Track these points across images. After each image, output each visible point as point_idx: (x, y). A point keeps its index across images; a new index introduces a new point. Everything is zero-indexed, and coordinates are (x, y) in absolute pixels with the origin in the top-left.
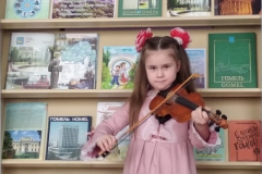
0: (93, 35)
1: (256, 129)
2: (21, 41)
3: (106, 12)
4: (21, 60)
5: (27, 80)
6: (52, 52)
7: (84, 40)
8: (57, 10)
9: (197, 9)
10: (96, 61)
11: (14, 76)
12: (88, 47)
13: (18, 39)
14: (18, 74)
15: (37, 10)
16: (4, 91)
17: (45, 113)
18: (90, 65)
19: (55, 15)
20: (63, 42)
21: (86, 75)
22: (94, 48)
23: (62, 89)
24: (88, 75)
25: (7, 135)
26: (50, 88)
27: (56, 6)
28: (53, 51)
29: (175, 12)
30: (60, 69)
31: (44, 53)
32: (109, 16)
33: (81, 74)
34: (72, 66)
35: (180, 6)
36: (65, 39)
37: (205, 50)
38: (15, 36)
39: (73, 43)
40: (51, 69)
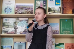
0: (27, 19)
1: (73, 46)
2: (6, 20)
3: (31, 12)
4: (6, 26)
5: (8, 31)
7: (24, 20)
8: (17, 11)
9: (57, 12)
11: (4, 30)
12: (25, 22)
13: (5, 19)
14: (5, 29)
15: (11, 11)
16: (1, 35)
17: (13, 41)
18: (26, 27)
19: (16, 13)
20: (18, 21)
21: (25, 30)
22: (27, 22)
23: (18, 34)
25: (2, 47)
26: (14, 34)
27: (16, 10)
28: (15, 23)
29: (50, 13)
30: (17, 28)
31: (13, 24)
32: (32, 14)
33: (23, 30)
34: (21, 28)
35: (52, 11)
37: (59, 23)
38: (4, 19)
39: (21, 21)
40: (15, 28)
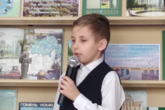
0: (59, 31)
3: (71, 11)
6: (22, 45)
7: (51, 35)
8: (27, 8)
9: (153, 9)
10: (62, 55)
12: (55, 41)
15: (9, 8)
17: (15, 99)
18: (56, 58)
19: (26, 14)
20: (32, 36)
21: (53, 67)
22: (59, 42)
23: (32, 80)
24: (54, 66)
26: (21, 78)
27: (26, 5)
29: (133, 12)
30: (29, 61)
31: (15, 46)
32: (74, 15)
34: (40, 59)
35: (138, 6)
36: (33, 33)
37: (160, 45)
39: (41, 37)
40: (22, 61)
